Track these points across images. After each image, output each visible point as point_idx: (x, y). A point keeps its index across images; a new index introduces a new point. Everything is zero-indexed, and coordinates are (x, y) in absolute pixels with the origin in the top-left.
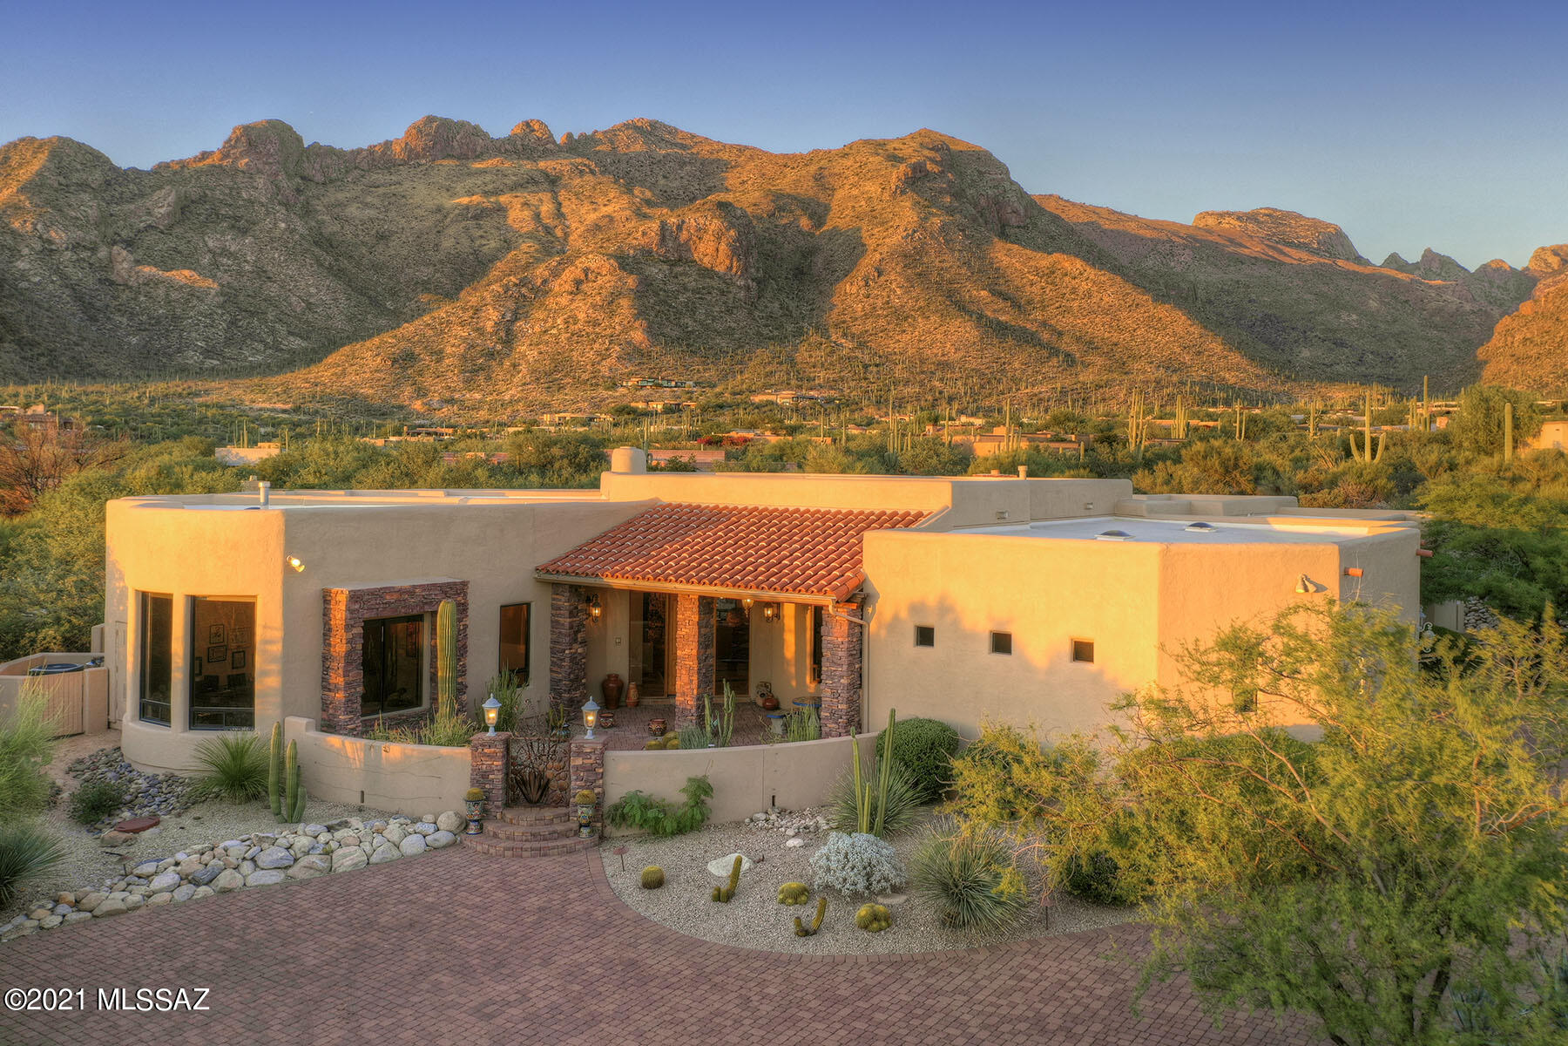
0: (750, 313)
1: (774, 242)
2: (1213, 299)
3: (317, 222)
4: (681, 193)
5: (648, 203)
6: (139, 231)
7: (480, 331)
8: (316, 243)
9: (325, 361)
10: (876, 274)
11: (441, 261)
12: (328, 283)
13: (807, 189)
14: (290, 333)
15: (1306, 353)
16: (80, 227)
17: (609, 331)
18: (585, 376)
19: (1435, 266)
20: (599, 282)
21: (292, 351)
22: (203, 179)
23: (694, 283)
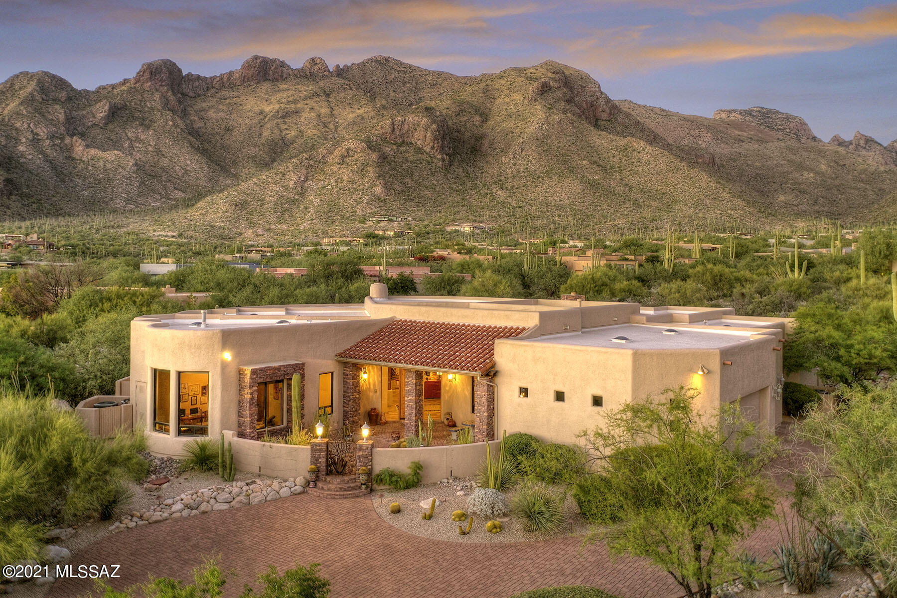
0: (445, 175)
1: (459, 131)
2: (725, 163)
3: (190, 121)
4: (404, 101)
5: (384, 107)
6: (88, 127)
7: (286, 188)
8: (190, 134)
9: (196, 206)
10: (520, 151)
11: (263, 144)
12: (197, 157)
13: (477, 99)
14: (175, 188)
15: (782, 198)
16: (55, 126)
17: (362, 187)
18: (347, 215)
19: (862, 142)
20: (356, 157)
21: (177, 200)
22: (125, 95)
23: (412, 157)
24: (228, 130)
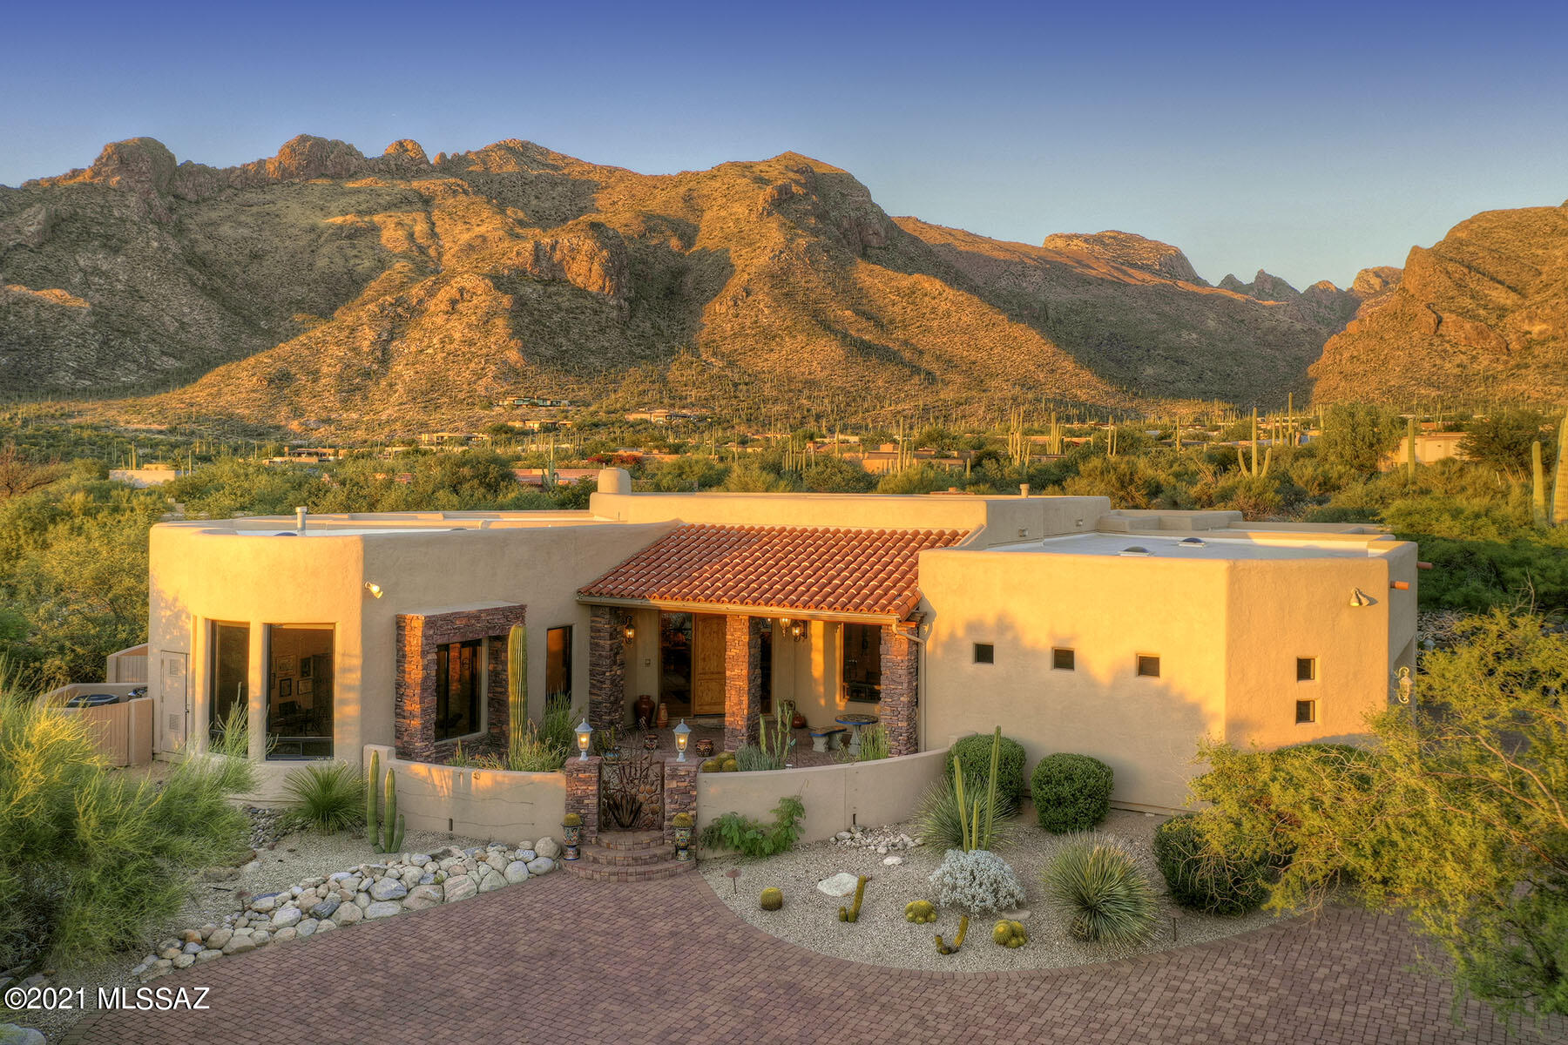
0: (623, 332)
1: (645, 263)
2: (1062, 318)
3: (190, 240)
4: (553, 213)
5: (521, 223)
6: (8, 250)
7: (356, 351)
8: (189, 263)
9: (200, 381)
10: (744, 294)
11: (315, 281)
12: (201, 302)
13: (677, 210)
14: (163, 353)
15: (1150, 371)
17: (484, 351)
18: (461, 396)
19: (1268, 286)
20: (475, 302)
21: (166, 372)
22: (74, 197)
23: (568, 303)
24: (256, 257)
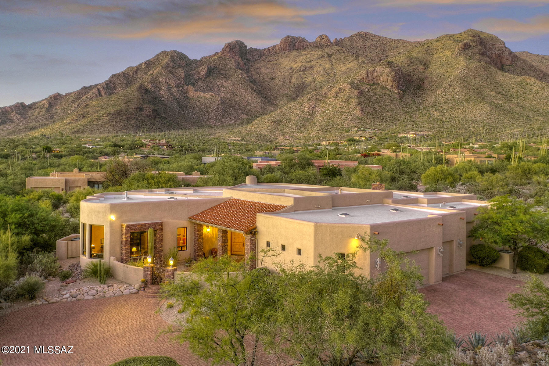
0: (400, 103)
1: (409, 76)
3: (251, 74)
4: (376, 58)
5: (364, 63)
6: (196, 80)
7: (303, 112)
8: (251, 82)
9: (252, 123)
10: (449, 87)
11: (292, 87)
12: (255, 95)
13: (422, 55)
14: (242, 113)
16: (179, 80)
17: (347, 111)
18: (339, 127)
20: (344, 93)
21: (243, 119)
22: (216, 61)
24: (272, 79)
